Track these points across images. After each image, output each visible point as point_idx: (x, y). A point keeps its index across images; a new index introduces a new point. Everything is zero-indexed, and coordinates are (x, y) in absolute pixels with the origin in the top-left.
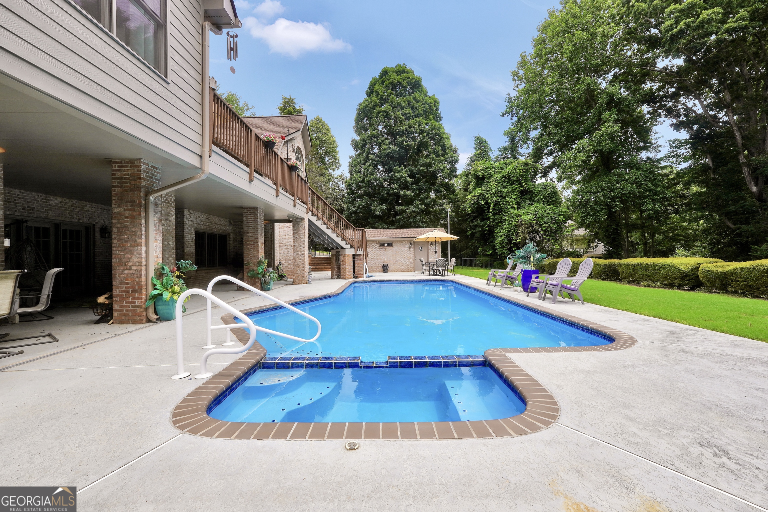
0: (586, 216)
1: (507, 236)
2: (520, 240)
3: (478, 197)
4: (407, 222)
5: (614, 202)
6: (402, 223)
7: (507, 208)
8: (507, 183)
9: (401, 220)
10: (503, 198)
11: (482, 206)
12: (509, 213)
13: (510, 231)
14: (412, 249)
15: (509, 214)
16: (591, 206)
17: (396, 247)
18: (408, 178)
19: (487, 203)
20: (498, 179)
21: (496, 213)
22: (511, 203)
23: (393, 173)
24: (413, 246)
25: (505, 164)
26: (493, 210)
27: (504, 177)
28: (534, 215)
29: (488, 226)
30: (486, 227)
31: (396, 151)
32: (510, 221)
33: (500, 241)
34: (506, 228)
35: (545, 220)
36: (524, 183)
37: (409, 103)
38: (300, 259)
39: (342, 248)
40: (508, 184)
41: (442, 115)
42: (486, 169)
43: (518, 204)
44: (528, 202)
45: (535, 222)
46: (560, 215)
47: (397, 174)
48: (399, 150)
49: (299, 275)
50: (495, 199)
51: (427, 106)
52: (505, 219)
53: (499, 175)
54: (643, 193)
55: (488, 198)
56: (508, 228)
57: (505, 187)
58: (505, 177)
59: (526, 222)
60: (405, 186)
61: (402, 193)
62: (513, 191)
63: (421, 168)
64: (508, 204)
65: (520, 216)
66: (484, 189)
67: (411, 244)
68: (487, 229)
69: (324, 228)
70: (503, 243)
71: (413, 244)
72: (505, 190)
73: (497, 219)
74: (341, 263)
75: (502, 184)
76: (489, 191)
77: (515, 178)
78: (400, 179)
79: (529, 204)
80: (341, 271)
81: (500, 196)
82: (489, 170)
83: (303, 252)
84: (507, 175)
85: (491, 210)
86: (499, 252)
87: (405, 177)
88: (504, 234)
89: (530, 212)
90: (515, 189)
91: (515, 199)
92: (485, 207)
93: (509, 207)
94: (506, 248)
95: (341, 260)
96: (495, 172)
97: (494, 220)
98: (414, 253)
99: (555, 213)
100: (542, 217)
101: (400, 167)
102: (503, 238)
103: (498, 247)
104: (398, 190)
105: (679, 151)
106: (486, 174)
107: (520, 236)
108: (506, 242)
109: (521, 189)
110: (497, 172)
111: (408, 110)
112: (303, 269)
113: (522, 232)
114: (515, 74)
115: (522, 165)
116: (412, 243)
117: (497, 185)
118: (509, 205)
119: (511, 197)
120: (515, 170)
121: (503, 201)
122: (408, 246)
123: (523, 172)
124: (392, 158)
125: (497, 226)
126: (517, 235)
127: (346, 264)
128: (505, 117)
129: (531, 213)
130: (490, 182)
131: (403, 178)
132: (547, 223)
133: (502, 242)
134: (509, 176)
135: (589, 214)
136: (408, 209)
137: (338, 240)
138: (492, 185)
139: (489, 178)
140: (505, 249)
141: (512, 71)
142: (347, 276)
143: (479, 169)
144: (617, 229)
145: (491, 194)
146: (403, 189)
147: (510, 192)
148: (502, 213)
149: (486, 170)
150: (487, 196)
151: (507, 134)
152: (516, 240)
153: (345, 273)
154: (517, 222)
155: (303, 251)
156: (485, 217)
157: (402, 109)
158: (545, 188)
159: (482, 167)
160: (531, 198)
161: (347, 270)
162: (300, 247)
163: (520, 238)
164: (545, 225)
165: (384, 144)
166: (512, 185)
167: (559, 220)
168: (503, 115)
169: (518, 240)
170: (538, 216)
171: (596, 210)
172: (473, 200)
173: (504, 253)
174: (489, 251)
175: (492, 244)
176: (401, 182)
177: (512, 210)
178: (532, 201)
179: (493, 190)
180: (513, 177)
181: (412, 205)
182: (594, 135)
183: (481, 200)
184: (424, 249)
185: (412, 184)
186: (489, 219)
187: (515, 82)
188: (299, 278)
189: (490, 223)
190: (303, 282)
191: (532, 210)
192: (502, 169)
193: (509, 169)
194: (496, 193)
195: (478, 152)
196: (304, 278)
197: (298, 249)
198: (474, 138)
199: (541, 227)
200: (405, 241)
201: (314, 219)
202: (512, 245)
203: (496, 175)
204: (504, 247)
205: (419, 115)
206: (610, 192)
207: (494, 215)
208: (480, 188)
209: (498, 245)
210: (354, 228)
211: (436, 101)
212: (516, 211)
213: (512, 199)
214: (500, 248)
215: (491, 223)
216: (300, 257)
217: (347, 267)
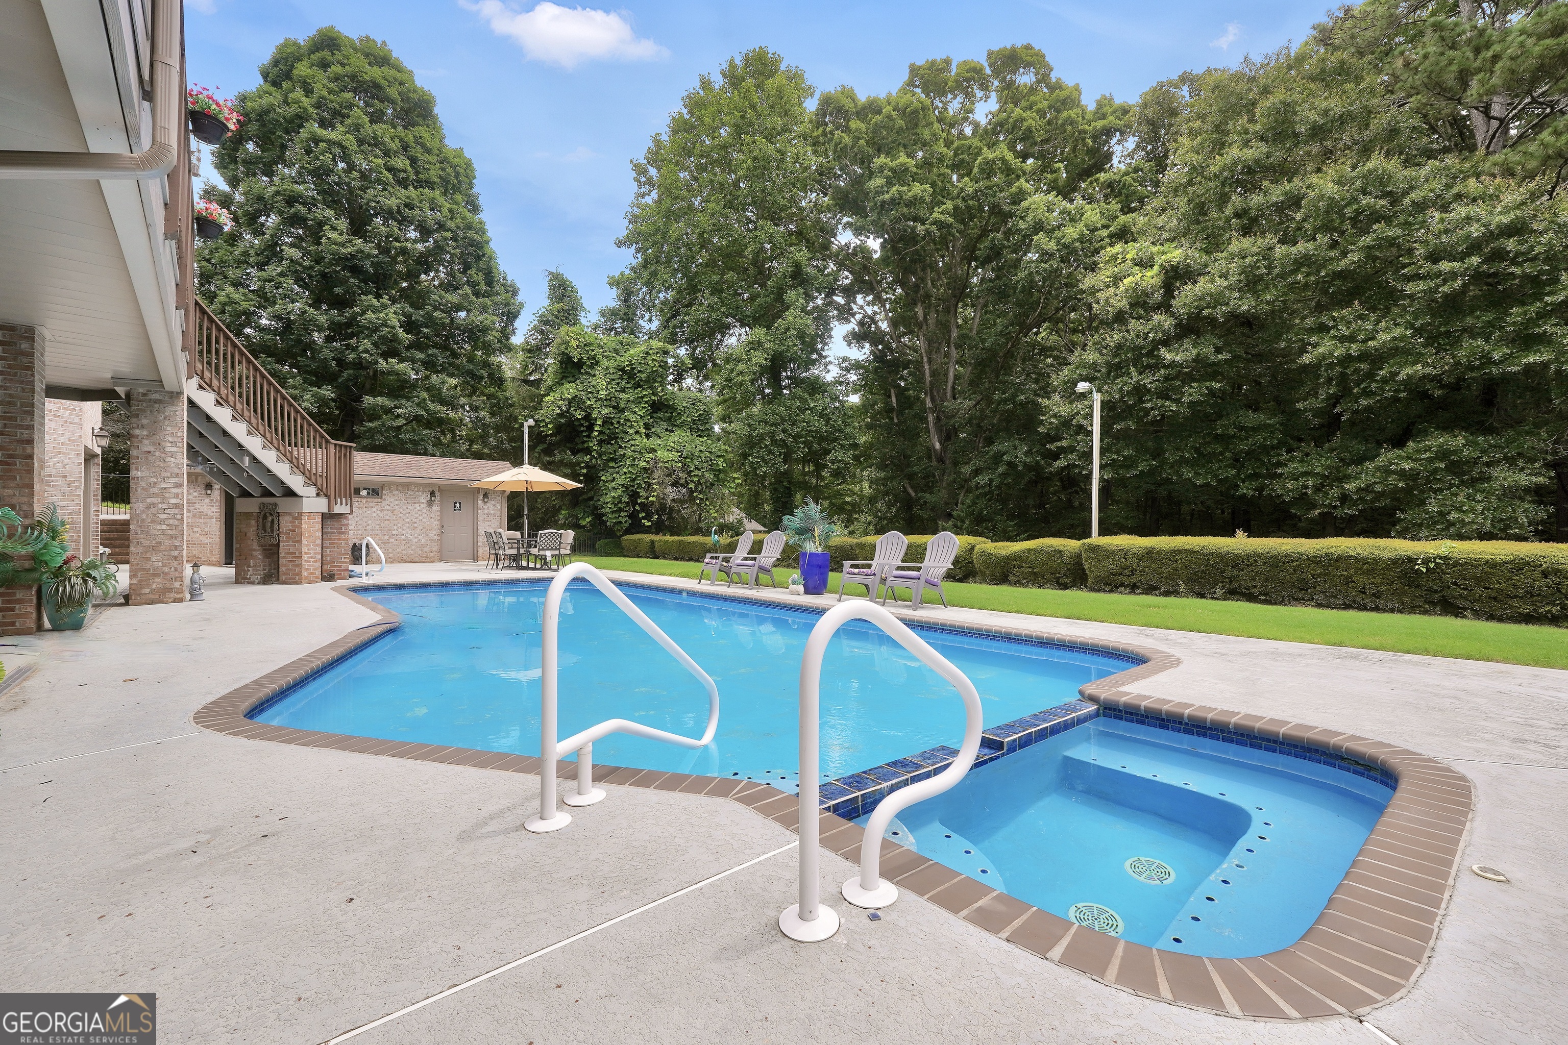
0: (758, 462)
1: (627, 488)
2: (654, 499)
3: (570, 403)
4: (394, 440)
5: (797, 443)
6: (380, 439)
7: (627, 433)
8: (627, 383)
9: (379, 432)
10: (619, 412)
11: (576, 423)
12: (632, 442)
13: (634, 480)
14: (435, 508)
15: (632, 445)
16: (766, 446)
17: (390, 500)
18: (400, 331)
19: (587, 417)
20: (611, 371)
21: (604, 441)
22: (635, 424)
23: (357, 309)
24: (438, 499)
25: (622, 344)
26: (600, 432)
27: (620, 370)
28: (678, 452)
29: (587, 467)
30: (583, 468)
31: (369, 256)
32: (634, 460)
33: (614, 497)
34: (625, 473)
35: (696, 462)
36: (660, 389)
37: (405, 147)
38: (162, 522)
39: (290, 493)
40: (629, 385)
41: (482, 201)
42: (585, 345)
43: (647, 427)
44: (664, 425)
45: (680, 465)
46: (719, 456)
47: (370, 315)
48: (377, 256)
49: (155, 575)
50: (605, 411)
51: (450, 170)
52: (624, 456)
53: (612, 364)
54: (832, 433)
55: (590, 407)
56: (630, 472)
57: (623, 390)
58: (622, 370)
59: (667, 465)
60: (391, 349)
61: (382, 365)
62: (638, 401)
63: (437, 314)
64: (628, 424)
65: (653, 451)
66: (580, 387)
67: (433, 494)
68: (585, 471)
69: (238, 430)
70: (620, 502)
71: (437, 494)
72: (622, 395)
73: (605, 453)
74: (283, 538)
75: (618, 383)
76: (591, 392)
77: (643, 376)
78: (376, 329)
79: (667, 430)
80: (282, 561)
81: (614, 407)
82: (593, 351)
83: (173, 501)
84: (627, 366)
85: (596, 433)
86: (610, 520)
87: (393, 327)
88: (623, 485)
89: (672, 444)
90: (642, 398)
91: (641, 417)
92: (582, 425)
93: (631, 431)
94: (626, 514)
95: (283, 530)
96: (603, 356)
97: (600, 455)
98: (441, 516)
99: (710, 452)
100: (691, 457)
101: (378, 296)
102: (620, 492)
103: (608, 510)
104: (371, 355)
105: (849, 376)
106: (585, 357)
107: (655, 490)
108: (626, 500)
109: (653, 398)
110: (607, 357)
111: (400, 162)
112: (176, 553)
113: (659, 483)
114: (640, 170)
115: (657, 353)
116: (436, 492)
117: (608, 383)
118: (631, 427)
119: (635, 413)
120: (645, 359)
121: (619, 418)
122: (424, 498)
123: (660, 366)
124: (356, 270)
125: (605, 467)
126: (649, 487)
127: (304, 541)
128: (623, 249)
129: (673, 448)
130: (594, 376)
131: (387, 326)
132: (699, 470)
133: (617, 501)
134: (633, 369)
135: (763, 460)
136: (396, 407)
137: (282, 470)
138: (600, 382)
139: (592, 366)
140: (622, 514)
141: (635, 161)
142: (305, 574)
143: (574, 343)
144: (789, 489)
145: (597, 400)
146: (385, 355)
147: (633, 402)
148: (616, 442)
149: (587, 348)
150: (589, 402)
151: (614, 283)
152: (647, 498)
153: (300, 566)
154: (648, 462)
155: (176, 496)
156: (580, 446)
157: (387, 153)
158: (694, 404)
159: (578, 339)
160: (669, 419)
161: (305, 557)
162: (163, 485)
163: (655, 494)
164: (697, 472)
165: (334, 228)
166: (636, 388)
167: (718, 464)
168: (620, 244)
169: (651, 499)
170: (685, 454)
171: (773, 454)
172: (559, 407)
173: (621, 522)
174: (583, 518)
175: (591, 503)
176: (380, 337)
177: (638, 437)
178: (673, 424)
179: (601, 392)
180: (639, 372)
181: (408, 399)
182: (776, 325)
183: (576, 410)
184: (466, 508)
185: (408, 348)
186: (588, 451)
187: (639, 186)
188: (157, 583)
189: (591, 460)
190: (173, 595)
191: (674, 442)
192: (616, 351)
193: (631, 355)
194: (606, 400)
195: (558, 306)
196: (177, 584)
197: (156, 490)
198: (547, 273)
199: (691, 476)
200: (416, 485)
201: (206, 400)
202: (637, 508)
203: (605, 363)
204: (620, 510)
205: (430, 184)
206: (792, 425)
207: (601, 443)
208: (574, 385)
209: (609, 505)
210: (327, 442)
211: (469, 164)
212: (645, 440)
213: (637, 415)
214: (613, 512)
215: (594, 461)
216: (163, 516)
217: (305, 549)
